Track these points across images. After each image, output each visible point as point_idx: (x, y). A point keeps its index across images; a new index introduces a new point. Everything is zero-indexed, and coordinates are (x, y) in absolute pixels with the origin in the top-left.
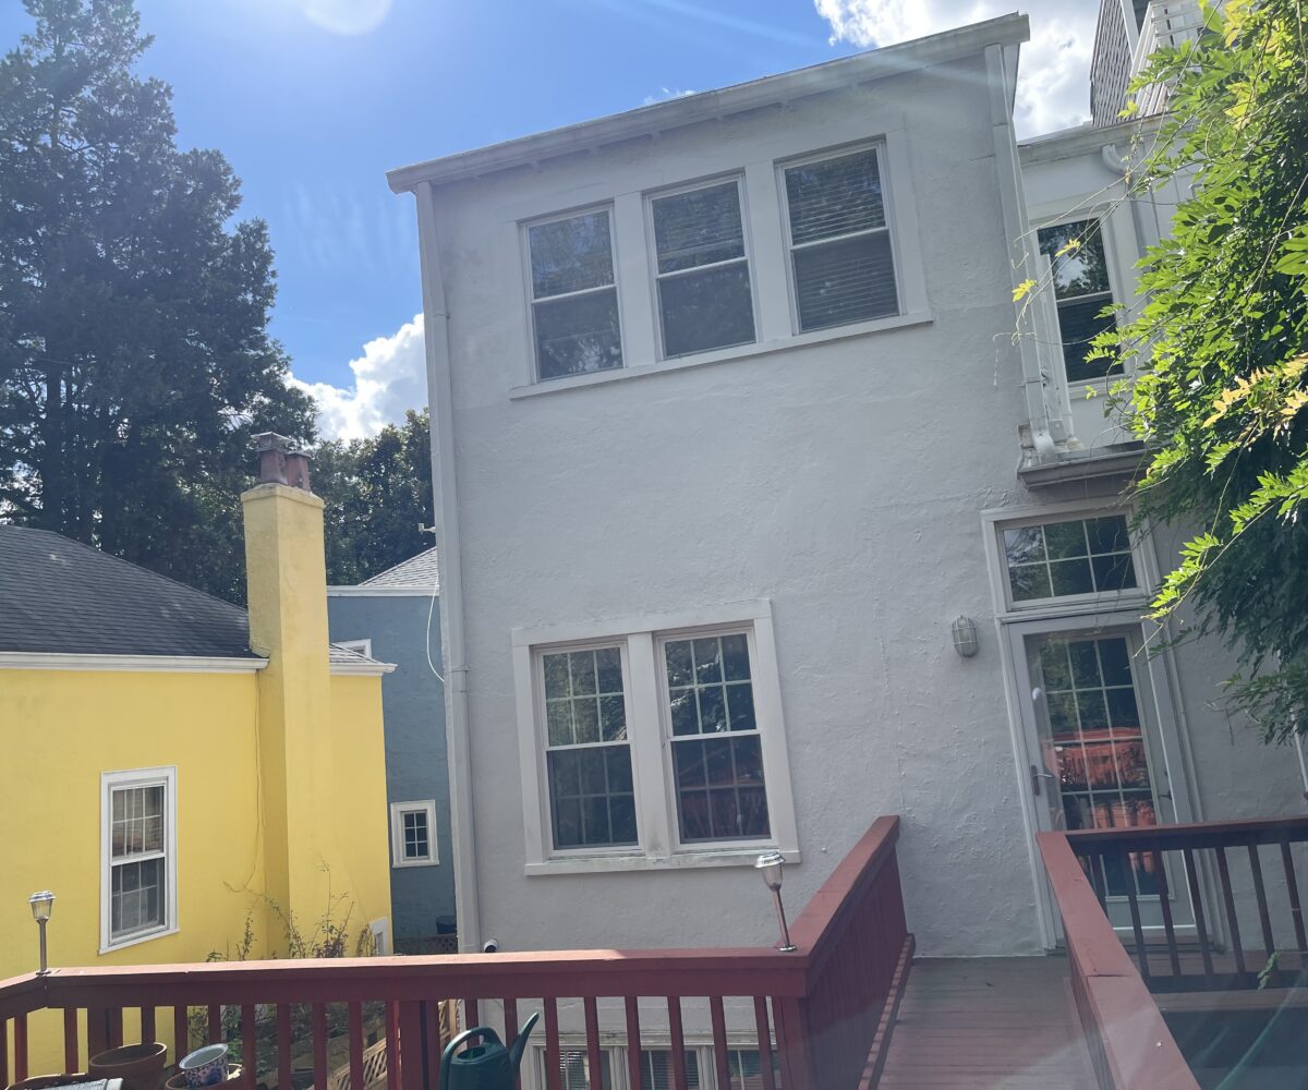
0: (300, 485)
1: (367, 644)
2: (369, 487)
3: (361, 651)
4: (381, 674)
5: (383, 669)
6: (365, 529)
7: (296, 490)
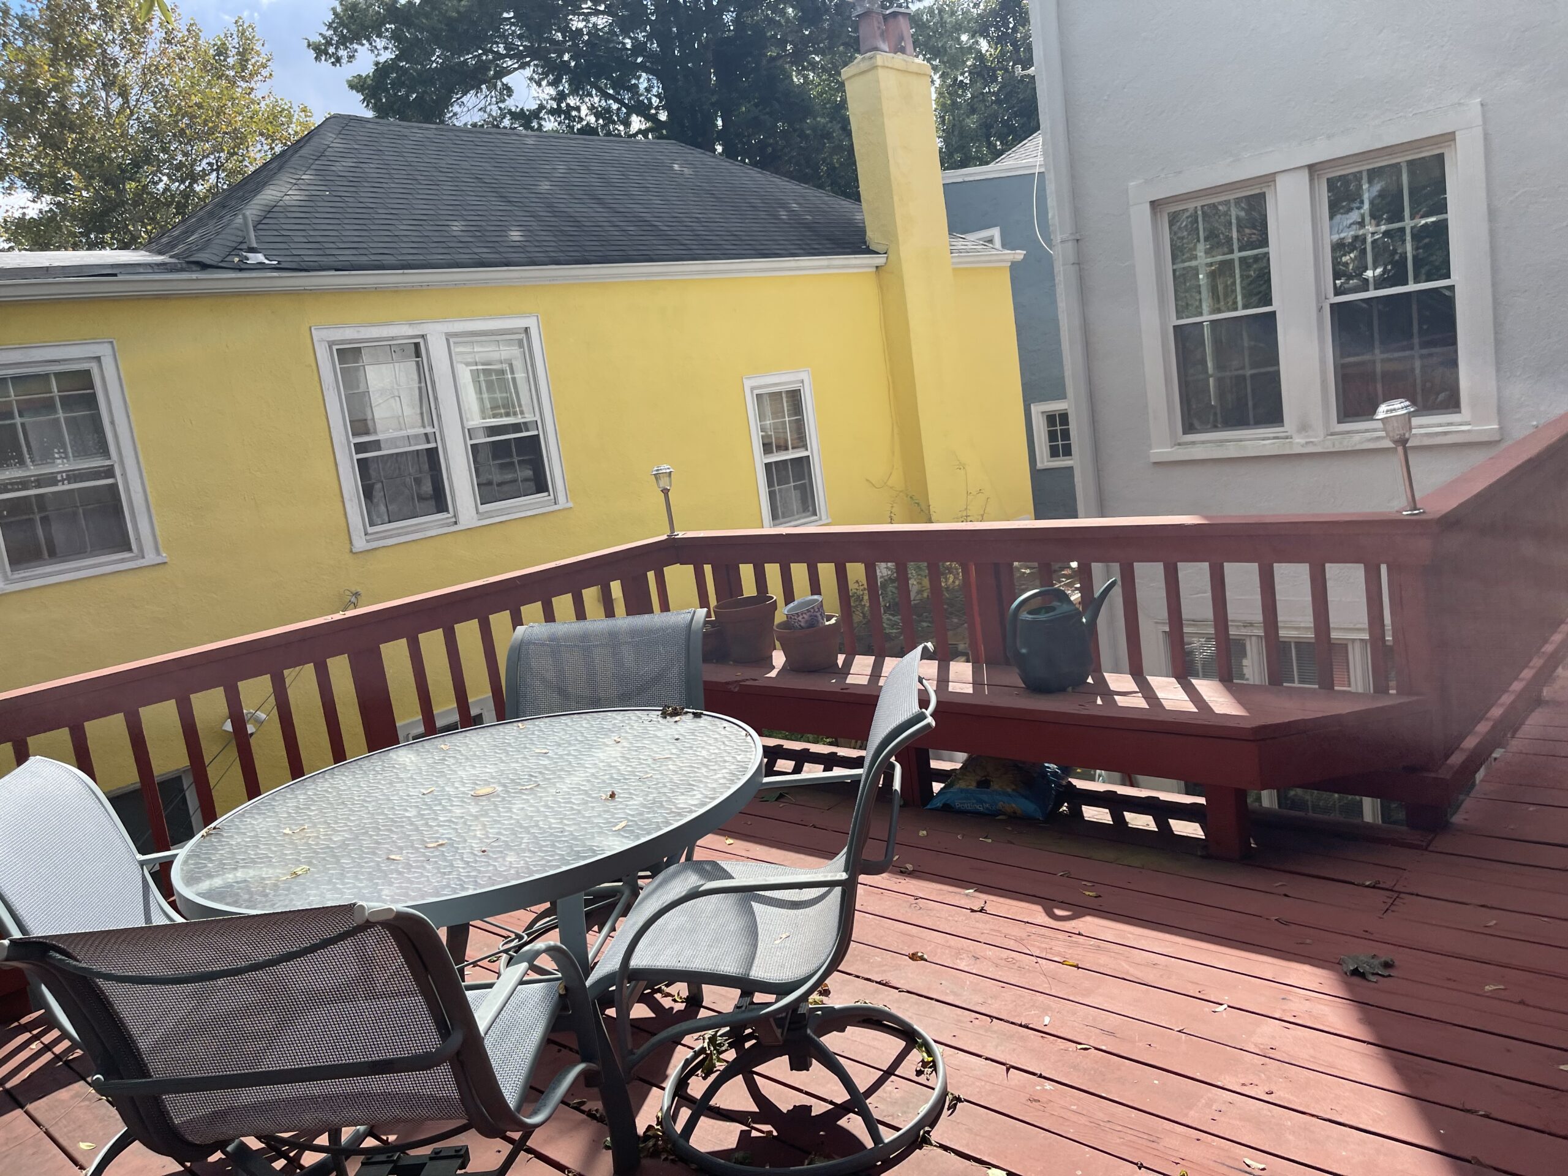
0: (903, 50)
1: (995, 232)
2: (996, 49)
3: (990, 241)
4: (1009, 264)
5: (1011, 257)
6: (993, 102)
7: (900, 56)
